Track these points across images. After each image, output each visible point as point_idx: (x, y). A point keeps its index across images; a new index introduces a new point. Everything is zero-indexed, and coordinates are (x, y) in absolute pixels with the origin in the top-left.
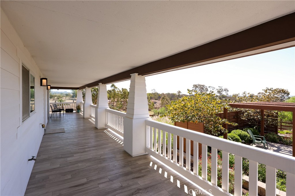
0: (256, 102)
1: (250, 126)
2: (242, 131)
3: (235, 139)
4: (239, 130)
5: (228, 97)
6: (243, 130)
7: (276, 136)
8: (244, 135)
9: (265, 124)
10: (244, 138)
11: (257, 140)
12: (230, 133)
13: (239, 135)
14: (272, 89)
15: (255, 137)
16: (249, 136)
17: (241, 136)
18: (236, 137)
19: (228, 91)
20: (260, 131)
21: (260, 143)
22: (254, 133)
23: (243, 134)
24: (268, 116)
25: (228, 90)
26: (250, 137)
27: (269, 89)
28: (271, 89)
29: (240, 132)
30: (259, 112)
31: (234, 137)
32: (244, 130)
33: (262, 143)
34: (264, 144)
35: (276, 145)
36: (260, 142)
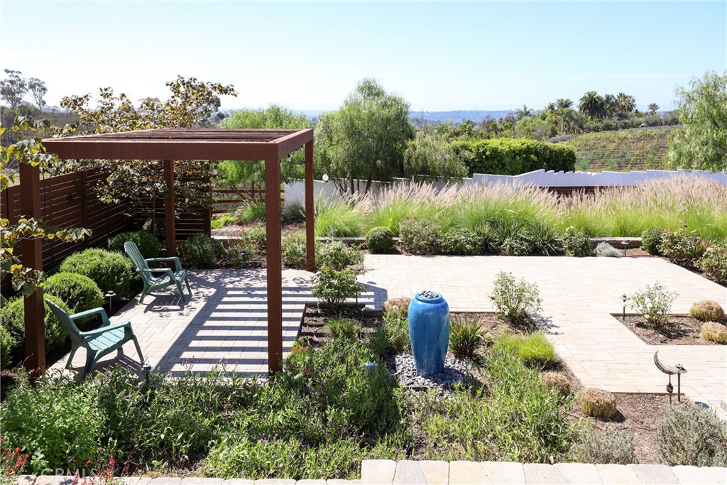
0: (148, 130)
1: (132, 226)
2: (105, 253)
3: (78, 295)
4: (91, 250)
5: (44, 114)
6: (105, 247)
7: (208, 247)
8: (113, 268)
9: (176, 207)
10: (113, 282)
11: (156, 275)
12: (58, 274)
13: (95, 274)
14: (195, 79)
15: (151, 265)
16: (128, 265)
17: (102, 275)
18: (83, 284)
19: (44, 89)
20: (161, 238)
21: (166, 285)
22: (145, 251)
23: (108, 262)
24: (185, 179)
25: (45, 86)
26: (133, 269)
27: (186, 80)
28: (193, 83)
29: (97, 259)
30: (157, 166)
31: (74, 287)
32: (110, 242)
33: (172, 282)
34: (179, 284)
35: (211, 277)
36: (167, 280)
